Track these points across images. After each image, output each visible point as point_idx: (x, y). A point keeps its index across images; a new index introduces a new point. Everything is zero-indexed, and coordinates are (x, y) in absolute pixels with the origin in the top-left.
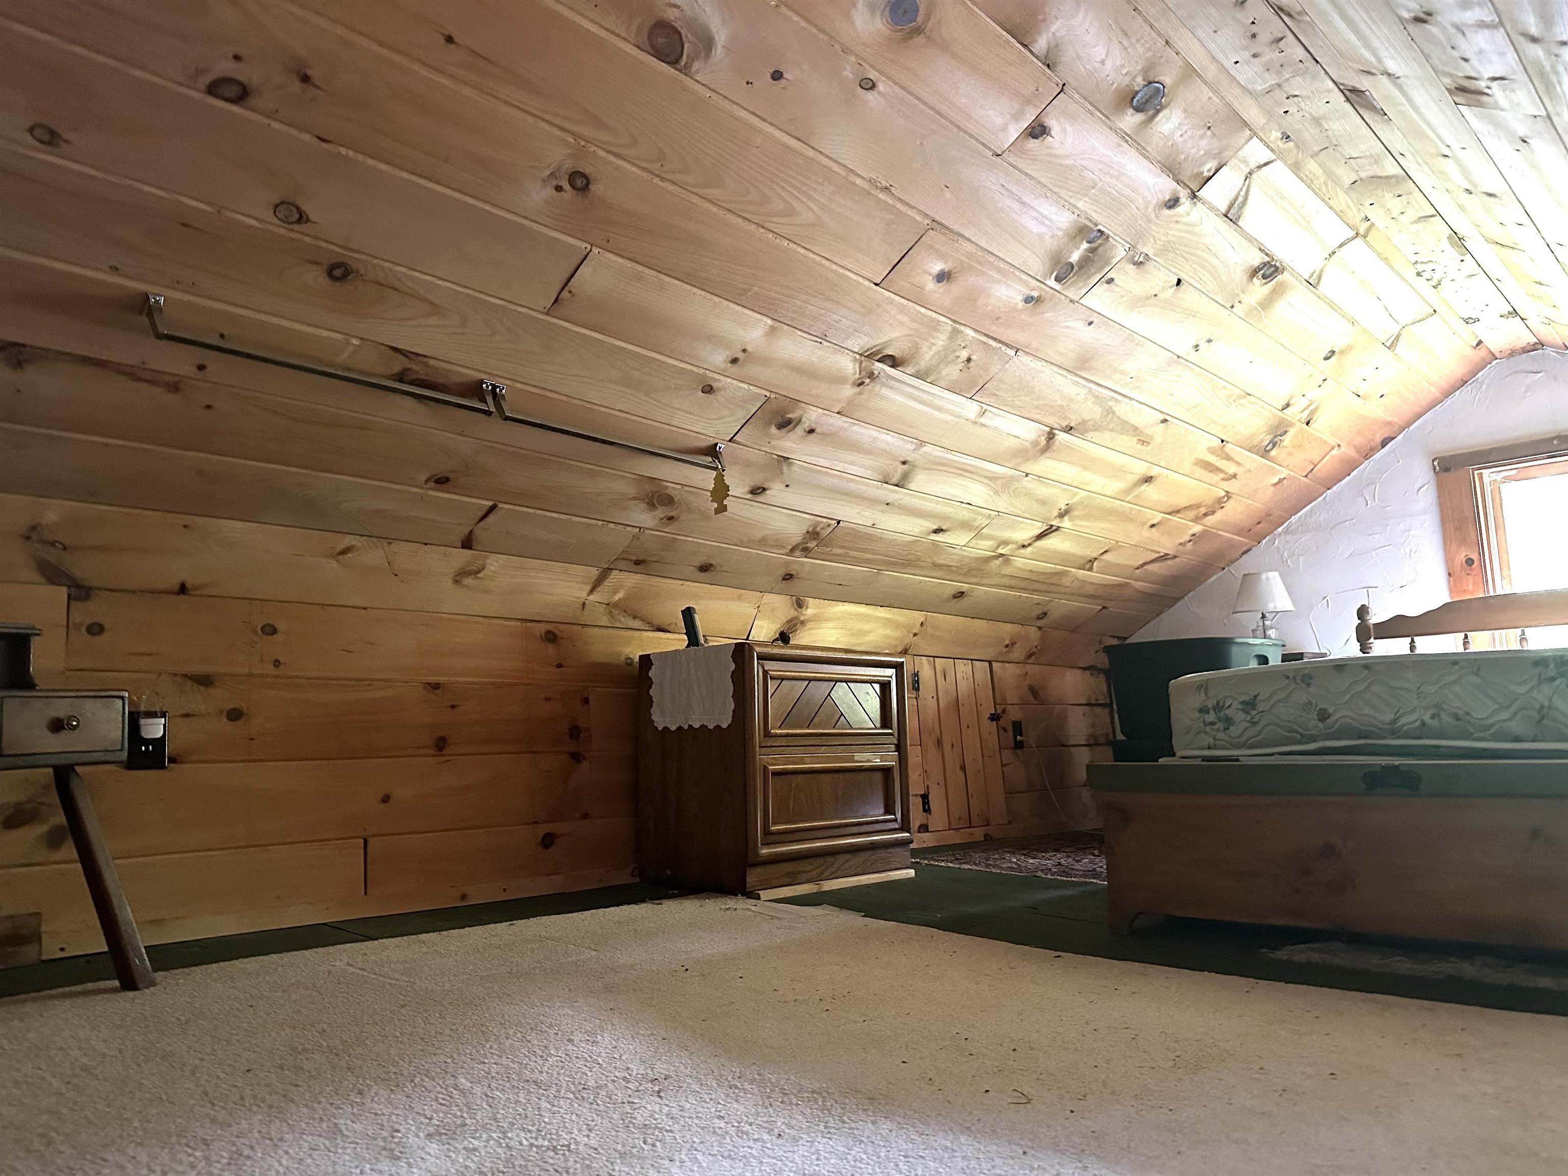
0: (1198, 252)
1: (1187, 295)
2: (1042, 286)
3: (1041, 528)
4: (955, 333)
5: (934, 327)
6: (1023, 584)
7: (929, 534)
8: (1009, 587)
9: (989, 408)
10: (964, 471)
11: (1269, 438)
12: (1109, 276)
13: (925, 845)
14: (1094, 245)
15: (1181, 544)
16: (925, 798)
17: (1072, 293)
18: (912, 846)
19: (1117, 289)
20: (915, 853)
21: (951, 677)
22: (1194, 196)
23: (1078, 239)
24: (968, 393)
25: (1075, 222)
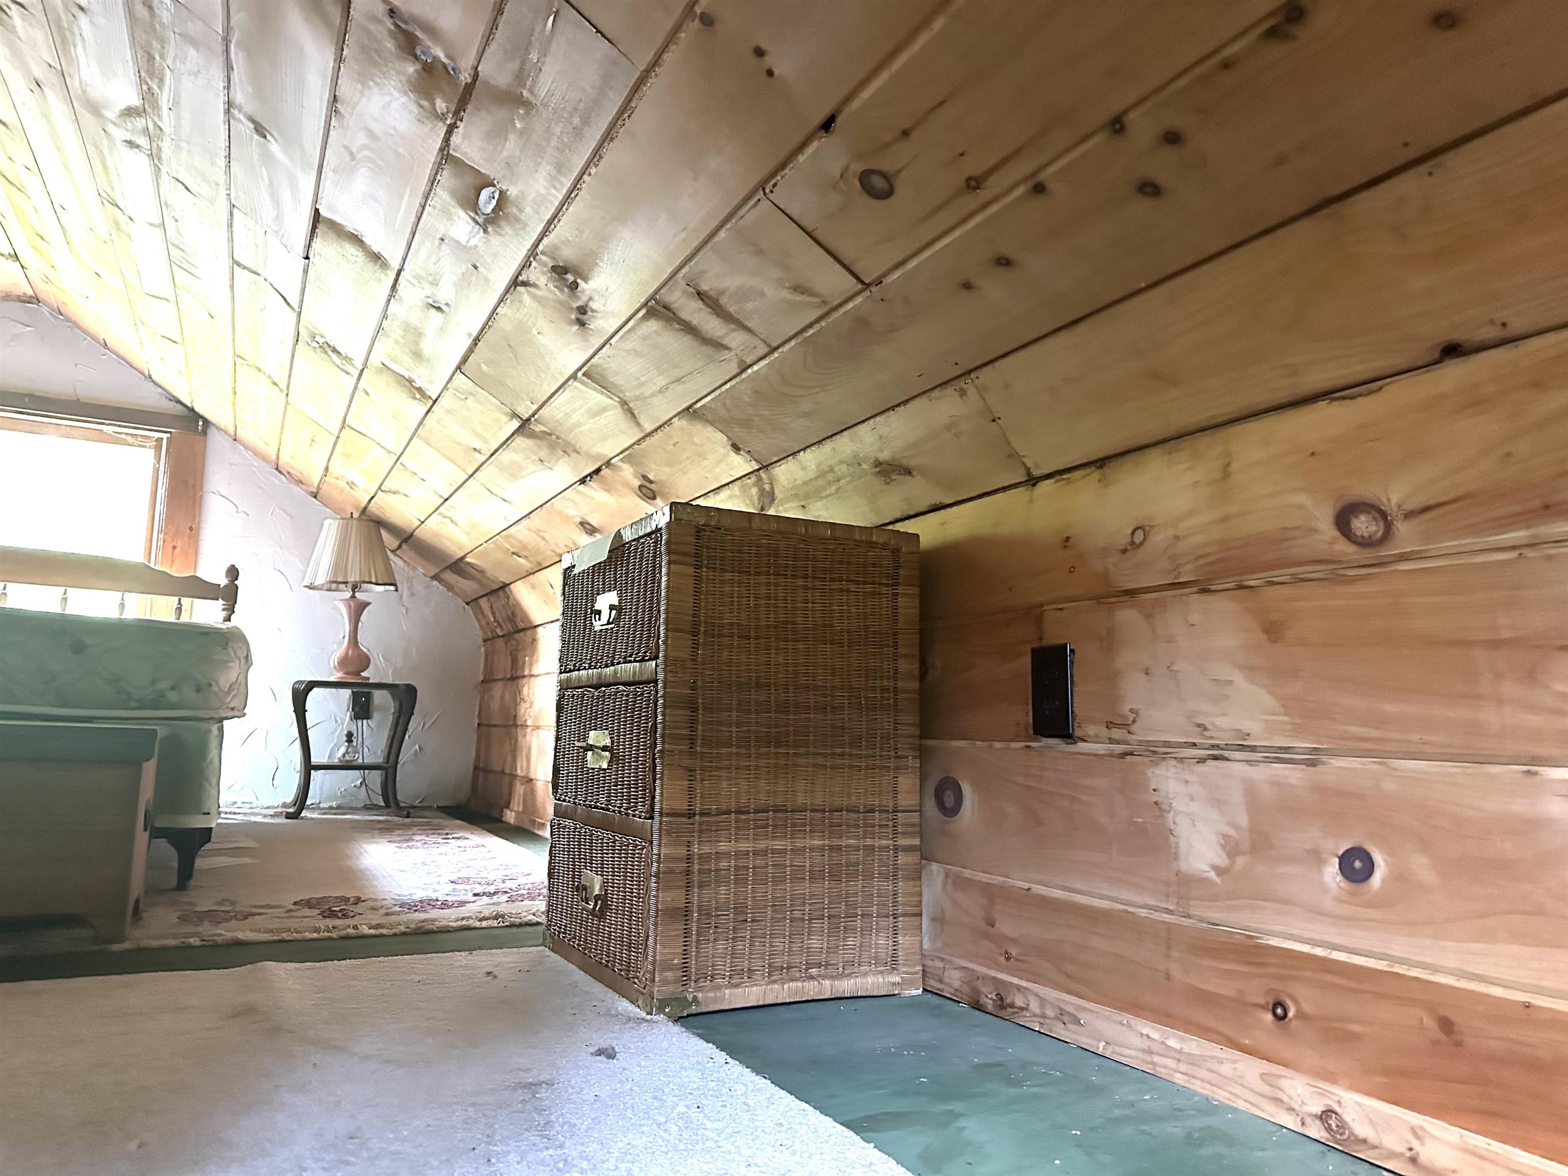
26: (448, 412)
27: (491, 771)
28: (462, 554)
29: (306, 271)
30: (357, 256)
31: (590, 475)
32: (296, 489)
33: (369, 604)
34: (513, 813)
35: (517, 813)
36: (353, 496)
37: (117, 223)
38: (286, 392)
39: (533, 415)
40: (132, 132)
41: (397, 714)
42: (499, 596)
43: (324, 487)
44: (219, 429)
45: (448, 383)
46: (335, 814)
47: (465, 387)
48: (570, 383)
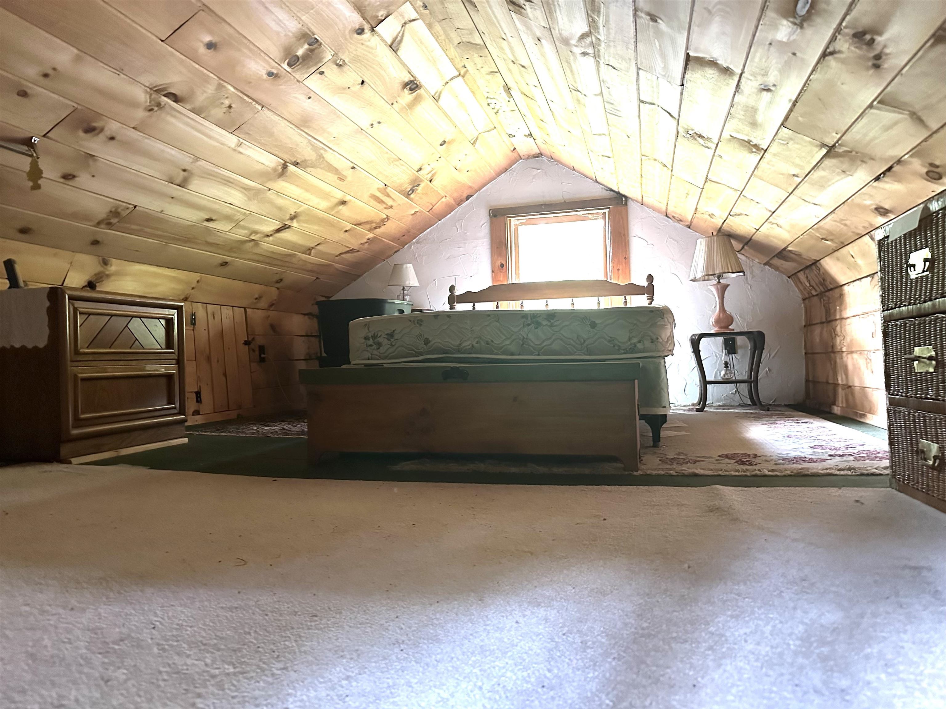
0: (374, 66)
1: (367, 91)
2: (279, 67)
3: (279, 225)
4: (220, 87)
5: (206, 80)
6: (268, 260)
7: (203, 222)
8: (258, 261)
9: (244, 142)
10: (228, 182)
11: (410, 187)
12: (321, 69)
13: (197, 423)
14: (313, 47)
15: (361, 244)
16: (198, 394)
17: (298, 76)
18: (187, 424)
19: (326, 79)
20: (189, 428)
21: (218, 317)
22: (372, 29)
23: (302, 41)
24: (229, 129)
25: (300, 29)
26: (775, 155)
27: (819, 382)
28: (785, 246)
29: (682, 94)
30: (714, 74)
31: (884, 173)
32: (677, 225)
33: (728, 285)
34: (839, 408)
35: (842, 407)
36: (713, 222)
37: (578, 100)
38: (671, 169)
39: (837, 142)
40: (585, 47)
41: (753, 350)
42: (812, 270)
43: (695, 221)
44: (633, 200)
45: (775, 136)
46: (723, 409)
47: (787, 136)
48: (867, 112)
